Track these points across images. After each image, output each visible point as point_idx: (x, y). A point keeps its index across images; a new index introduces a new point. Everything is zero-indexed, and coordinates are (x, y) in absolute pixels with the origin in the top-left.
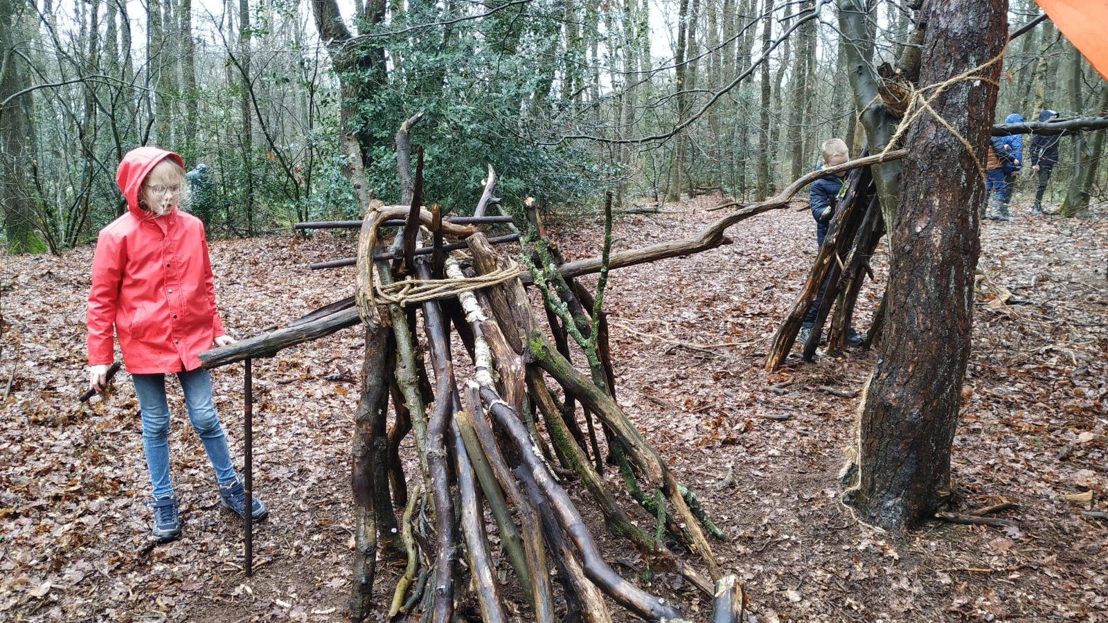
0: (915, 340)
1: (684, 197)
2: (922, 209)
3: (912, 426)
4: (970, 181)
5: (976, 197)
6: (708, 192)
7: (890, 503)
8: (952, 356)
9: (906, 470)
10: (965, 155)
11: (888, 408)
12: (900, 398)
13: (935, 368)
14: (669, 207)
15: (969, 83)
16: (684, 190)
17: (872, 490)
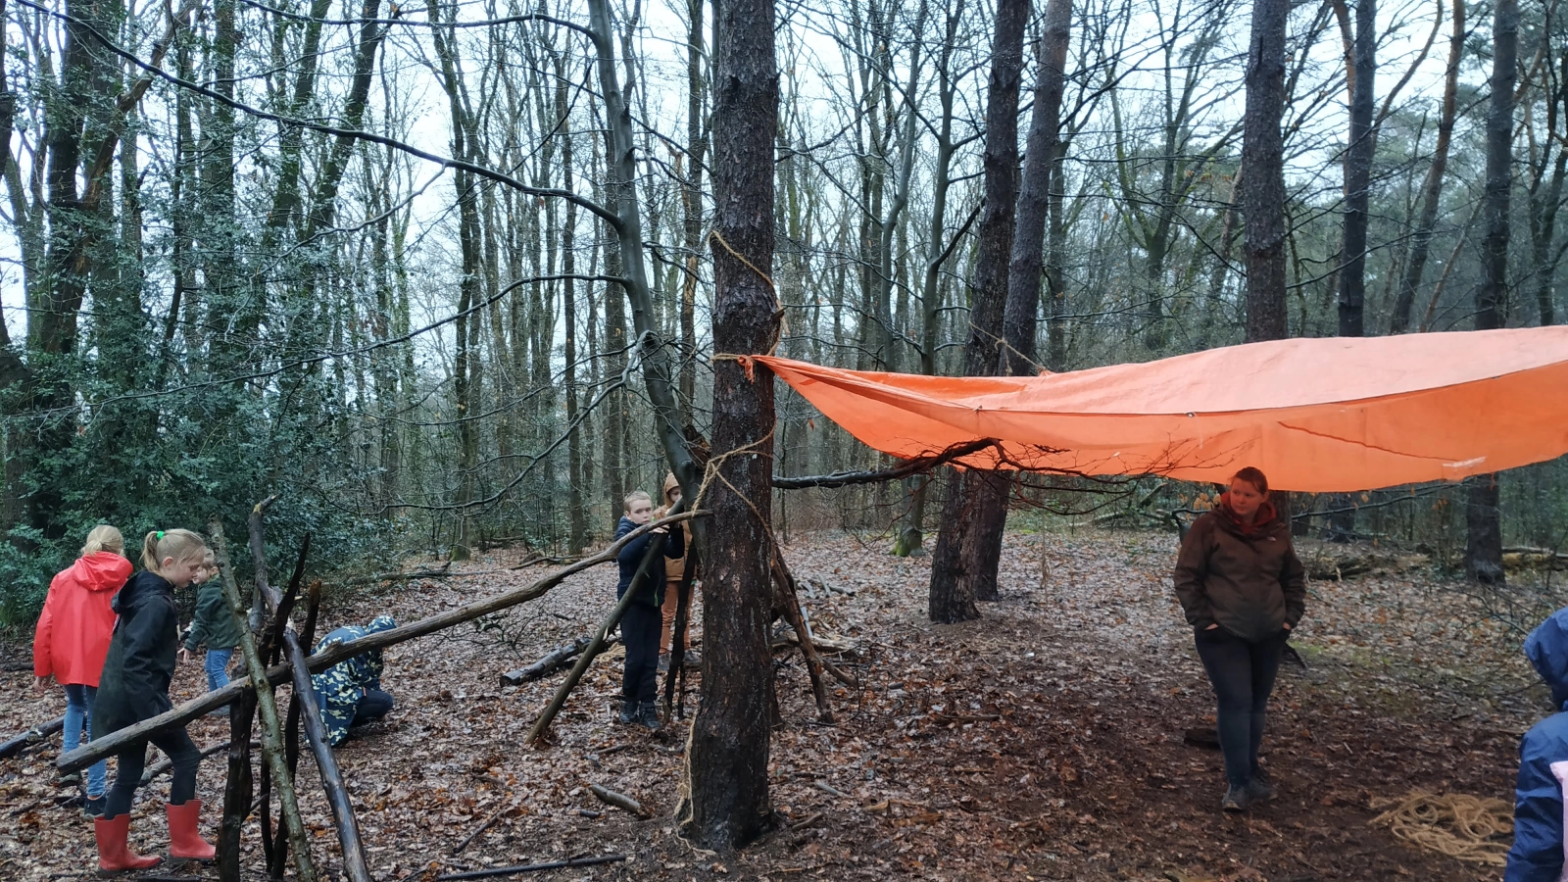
0: (728, 675)
1: (474, 552)
2: (725, 559)
3: (731, 752)
4: (758, 535)
5: (764, 548)
6: (505, 545)
7: (718, 827)
8: (759, 686)
9: (730, 794)
10: (751, 513)
11: (710, 739)
12: (719, 729)
13: (746, 698)
14: (456, 567)
15: (749, 456)
16: (474, 544)
17: (703, 819)
